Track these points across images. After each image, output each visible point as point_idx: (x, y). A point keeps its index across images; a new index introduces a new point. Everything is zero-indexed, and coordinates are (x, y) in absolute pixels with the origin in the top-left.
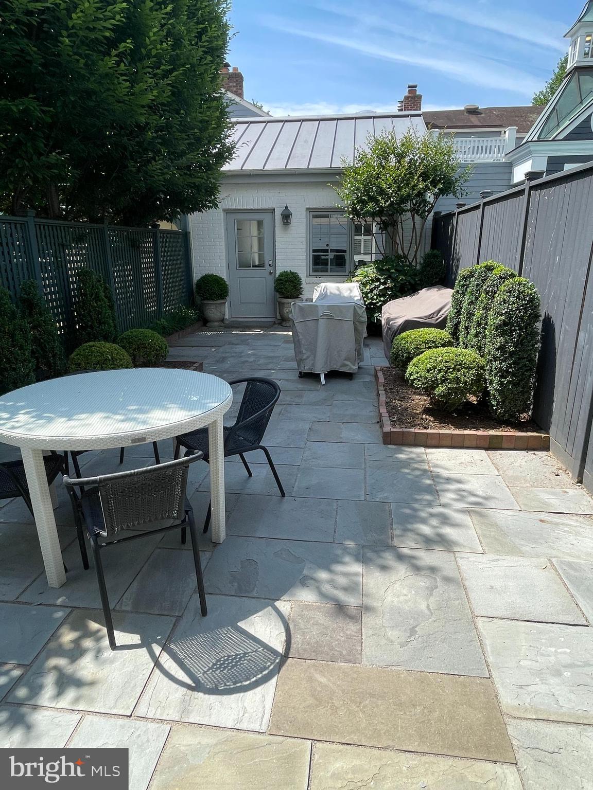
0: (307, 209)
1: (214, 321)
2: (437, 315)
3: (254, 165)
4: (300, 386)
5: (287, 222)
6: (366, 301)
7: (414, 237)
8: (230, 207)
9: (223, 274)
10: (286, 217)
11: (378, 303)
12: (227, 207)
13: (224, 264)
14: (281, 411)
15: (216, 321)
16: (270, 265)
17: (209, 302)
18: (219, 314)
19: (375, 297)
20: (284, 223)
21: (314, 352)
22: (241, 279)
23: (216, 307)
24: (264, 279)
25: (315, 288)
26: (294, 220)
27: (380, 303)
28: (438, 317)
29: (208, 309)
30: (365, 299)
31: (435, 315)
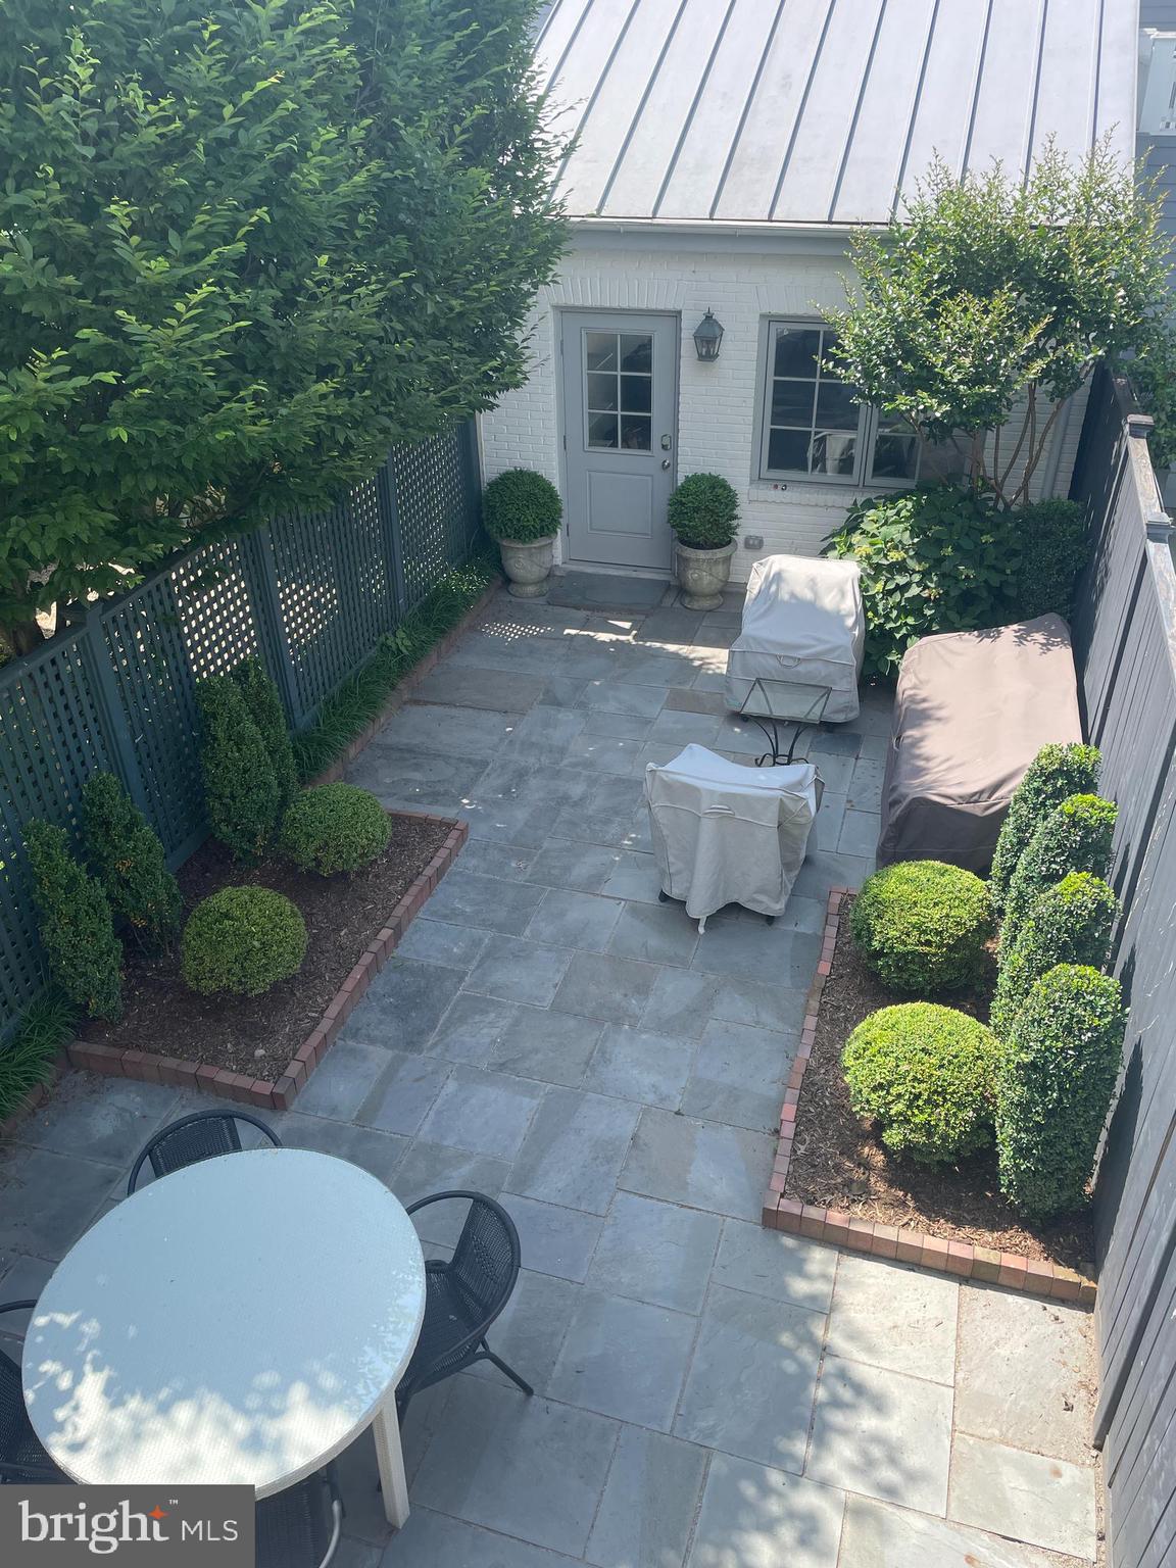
0: (762, 316)
1: (525, 584)
2: (989, 797)
3: (631, 203)
4: (655, 942)
5: (708, 352)
6: (871, 620)
7: (1028, 434)
8: (571, 302)
9: (551, 470)
10: (708, 340)
11: (898, 629)
12: (562, 302)
13: (554, 442)
14: (592, 1053)
15: (531, 584)
16: (664, 447)
17: (512, 545)
18: (536, 569)
19: (895, 613)
20: (701, 357)
21: (691, 865)
22: (593, 474)
23: (531, 555)
24: (649, 478)
25: (755, 565)
26: (727, 348)
27: (904, 631)
28: (991, 801)
29: (511, 558)
30: (870, 614)
31: (985, 795)
